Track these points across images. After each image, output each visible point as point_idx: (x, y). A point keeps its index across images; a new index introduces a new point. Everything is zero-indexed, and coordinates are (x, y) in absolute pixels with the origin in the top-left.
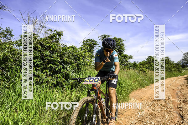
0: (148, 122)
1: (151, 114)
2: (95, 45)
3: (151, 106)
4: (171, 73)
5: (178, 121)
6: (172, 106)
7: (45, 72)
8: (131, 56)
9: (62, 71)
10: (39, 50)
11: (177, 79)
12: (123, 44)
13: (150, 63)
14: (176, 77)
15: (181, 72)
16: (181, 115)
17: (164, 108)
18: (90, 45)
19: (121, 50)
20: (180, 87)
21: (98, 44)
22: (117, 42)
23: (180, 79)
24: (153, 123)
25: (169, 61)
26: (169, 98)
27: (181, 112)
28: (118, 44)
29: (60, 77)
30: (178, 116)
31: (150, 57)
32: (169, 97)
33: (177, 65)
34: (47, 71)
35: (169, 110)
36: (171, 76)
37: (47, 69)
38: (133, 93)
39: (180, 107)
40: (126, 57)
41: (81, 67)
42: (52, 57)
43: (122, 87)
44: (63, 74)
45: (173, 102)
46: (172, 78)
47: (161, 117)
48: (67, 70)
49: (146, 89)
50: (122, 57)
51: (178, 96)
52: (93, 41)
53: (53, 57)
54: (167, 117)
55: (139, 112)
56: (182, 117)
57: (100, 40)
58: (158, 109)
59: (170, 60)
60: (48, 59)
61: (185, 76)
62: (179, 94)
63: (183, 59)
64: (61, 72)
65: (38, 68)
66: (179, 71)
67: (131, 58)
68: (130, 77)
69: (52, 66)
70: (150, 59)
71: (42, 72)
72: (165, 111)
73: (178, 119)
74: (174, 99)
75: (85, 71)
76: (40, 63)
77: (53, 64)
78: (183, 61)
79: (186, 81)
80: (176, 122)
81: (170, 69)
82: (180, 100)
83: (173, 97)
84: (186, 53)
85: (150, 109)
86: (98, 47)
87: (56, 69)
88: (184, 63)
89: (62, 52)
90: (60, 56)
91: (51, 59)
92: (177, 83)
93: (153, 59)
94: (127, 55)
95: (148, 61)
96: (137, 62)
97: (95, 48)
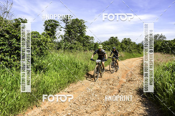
1: (97, 90)
2: (57, 25)
3: (100, 84)
4: (131, 54)
6: (118, 84)
7: (12, 58)
8: (92, 37)
10: (6, 38)
11: (134, 61)
12: (84, 26)
13: (112, 44)
14: (135, 58)
15: (141, 53)
16: (119, 90)
17: (110, 86)
18: (52, 26)
19: (82, 32)
20: (134, 68)
21: (60, 26)
22: (79, 23)
23: (137, 61)
24: (96, 96)
25: (130, 43)
26: (118, 78)
27: (121, 88)
30: (117, 91)
31: (112, 38)
32: (119, 77)
33: (138, 46)
34: (14, 56)
35: (113, 87)
36: (130, 57)
37: (14, 54)
39: (123, 85)
41: (43, 51)
42: (18, 45)
43: (78, 69)
45: (120, 81)
46: (131, 59)
47: (104, 92)
50: (84, 38)
51: (127, 76)
52: (54, 21)
54: (108, 92)
55: (89, 89)
57: (61, 21)
59: (131, 41)
60: (15, 46)
65: (6, 54)
67: (93, 39)
69: (19, 52)
70: (112, 40)
71: (10, 56)
73: (116, 93)
74: (122, 79)
75: (47, 54)
76: (8, 49)
80: (114, 95)
81: (130, 50)
82: (127, 80)
83: (123, 77)
85: (99, 87)
86: (60, 28)
91: (18, 46)
92: (133, 64)
93: (115, 40)
94: (89, 37)
95: (110, 42)
96: (100, 42)
97: (57, 29)
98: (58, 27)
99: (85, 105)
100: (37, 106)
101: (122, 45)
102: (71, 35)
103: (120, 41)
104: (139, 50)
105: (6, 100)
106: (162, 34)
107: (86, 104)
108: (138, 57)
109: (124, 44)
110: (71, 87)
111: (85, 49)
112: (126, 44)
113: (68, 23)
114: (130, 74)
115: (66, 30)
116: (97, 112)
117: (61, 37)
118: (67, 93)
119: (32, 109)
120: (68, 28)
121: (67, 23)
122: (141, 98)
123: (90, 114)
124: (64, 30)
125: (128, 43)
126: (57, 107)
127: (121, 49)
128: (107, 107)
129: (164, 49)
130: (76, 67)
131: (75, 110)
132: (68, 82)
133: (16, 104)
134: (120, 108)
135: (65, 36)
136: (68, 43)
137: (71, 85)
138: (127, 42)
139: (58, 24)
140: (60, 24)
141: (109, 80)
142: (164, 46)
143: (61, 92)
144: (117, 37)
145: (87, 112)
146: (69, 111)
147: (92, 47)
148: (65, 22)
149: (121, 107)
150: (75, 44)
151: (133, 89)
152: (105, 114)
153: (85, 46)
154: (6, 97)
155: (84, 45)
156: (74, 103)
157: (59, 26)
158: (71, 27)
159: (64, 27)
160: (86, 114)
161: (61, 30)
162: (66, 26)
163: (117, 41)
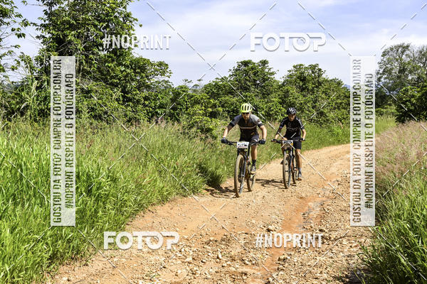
2: (5, 14)
3: (189, 259)
4: (326, 130)
8: (160, 64)
11: (337, 157)
13: (246, 89)
17: (230, 266)
21: (20, 16)
25: (320, 84)
26: (269, 230)
27: (275, 274)
31: (246, 63)
32: (270, 227)
35: (242, 269)
38: (148, 217)
40: (143, 69)
43: (98, 199)
50: (127, 67)
59: (324, 76)
63: (381, 72)
68: (143, 156)
70: (246, 73)
78: (379, 79)
81: (322, 114)
83: (287, 227)
84: (392, 49)
86: (16, 26)
88: (384, 86)
92: (333, 170)
93: (255, 74)
94: (147, 62)
96: (197, 83)
98: (6, 20)
101: (286, 94)
109: (294, 91)
110: (65, 279)
111: (130, 114)
112: (302, 89)
114: (316, 212)
115: (48, 36)
117: (22, 63)
120: (55, 26)
121: (50, 5)
124: (40, 32)
125: (310, 86)
127: (284, 110)
132: (52, 258)
137: (62, 269)
139: (8, 7)
140: (15, 10)
141: (227, 240)
144: (264, 63)
147: (161, 107)
151: (325, 276)
153: (129, 100)
155: (126, 100)
158: (68, 23)
159: (39, 22)
161: (24, 35)
162: (50, 15)
163: (264, 80)
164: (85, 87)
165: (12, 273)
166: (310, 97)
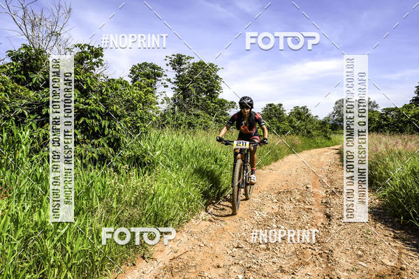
0: (275, 226)
1: (277, 214)
2: (159, 75)
3: (276, 201)
4: (312, 141)
5: (323, 224)
6: (313, 200)
8: (232, 102)
9: (106, 133)
11: (321, 154)
12: (218, 76)
13: (271, 118)
14: (320, 149)
15: (329, 139)
16: (326, 214)
17: (299, 205)
18: (148, 76)
19: (212, 90)
20: (327, 167)
21: (165, 76)
22: (206, 71)
23: (326, 154)
25: (308, 116)
26: (307, 188)
27: (328, 210)
28: (207, 76)
29: (103, 146)
30: (322, 215)
31: (270, 105)
32: (308, 186)
33: (324, 123)
34: (76, 131)
35: (307, 207)
36: (310, 147)
37: (75, 127)
39: (326, 202)
40: (224, 105)
41: (138, 125)
42: (85, 104)
43: (221, 166)
44: (109, 138)
45: (314, 195)
46: (313, 151)
47: (295, 219)
48: (115, 130)
49: (264, 172)
50: (216, 103)
51: (323, 183)
52: (154, 67)
53: (88, 104)
54: (305, 218)
55: (256, 213)
56: (328, 217)
57: (168, 65)
58: (288, 206)
59: (309, 113)
60: (77, 108)
61: (336, 147)
62: (325, 180)
63: (335, 112)
64: (104, 135)
66: (326, 136)
67: (233, 108)
69: (88, 121)
70: (271, 110)
72: (300, 208)
73: (322, 220)
74: (315, 190)
75: (146, 133)
77: (89, 118)
78: (334, 116)
79: (338, 156)
80: (319, 224)
81: (309, 132)
82: (327, 191)
83: (314, 186)
84: (340, 101)
85: (275, 207)
86: (164, 81)
87: (96, 129)
88: (336, 120)
89: (105, 93)
90: (103, 101)
91: (85, 107)
92: (322, 160)
93: (276, 111)
94: (226, 101)
95: (267, 114)
97: (158, 83)
98: (159, 79)
99: (268, 252)
100: (144, 258)
101: (291, 122)
102: (189, 97)
103: (287, 113)
104: (327, 132)
105: (67, 242)
106: (369, 99)
107: (269, 249)
108: (327, 146)
109: (295, 120)
112: (299, 119)
113: (183, 70)
115: (177, 87)
116: (308, 269)
117: (165, 101)
118: (209, 222)
119: (134, 265)
120: (181, 82)
121: (179, 72)
122: (391, 229)
123: (293, 276)
124: (173, 86)
126: (198, 259)
128: (324, 255)
129: (386, 125)
130: (216, 162)
131: (250, 267)
133: (95, 253)
134: (361, 256)
135: (174, 100)
136: (183, 115)
138: (301, 114)
139: (160, 72)
140: (164, 73)
141: (290, 192)
142: (385, 120)
143: (193, 221)
144: (280, 105)
145: (283, 271)
146: (235, 268)
148: (176, 69)
149: (360, 253)
150: (197, 116)
152: (334, 273)
154: (65, 233)
156: (238, 247)
157: (163, 77)
158: (188, 80)
159: (173, 81)
160: (281, 274)
161: (167, 86)
162: (178, 77)
163: (280, 114)
164: (196, 113)
165: (188, 203)
166: (303, 123)
